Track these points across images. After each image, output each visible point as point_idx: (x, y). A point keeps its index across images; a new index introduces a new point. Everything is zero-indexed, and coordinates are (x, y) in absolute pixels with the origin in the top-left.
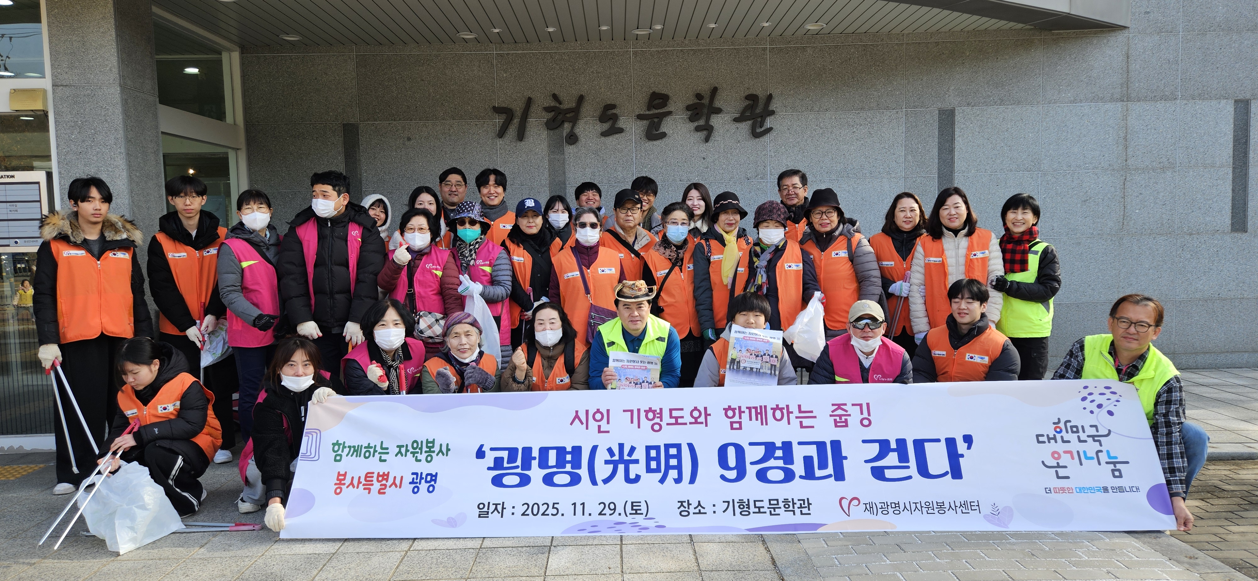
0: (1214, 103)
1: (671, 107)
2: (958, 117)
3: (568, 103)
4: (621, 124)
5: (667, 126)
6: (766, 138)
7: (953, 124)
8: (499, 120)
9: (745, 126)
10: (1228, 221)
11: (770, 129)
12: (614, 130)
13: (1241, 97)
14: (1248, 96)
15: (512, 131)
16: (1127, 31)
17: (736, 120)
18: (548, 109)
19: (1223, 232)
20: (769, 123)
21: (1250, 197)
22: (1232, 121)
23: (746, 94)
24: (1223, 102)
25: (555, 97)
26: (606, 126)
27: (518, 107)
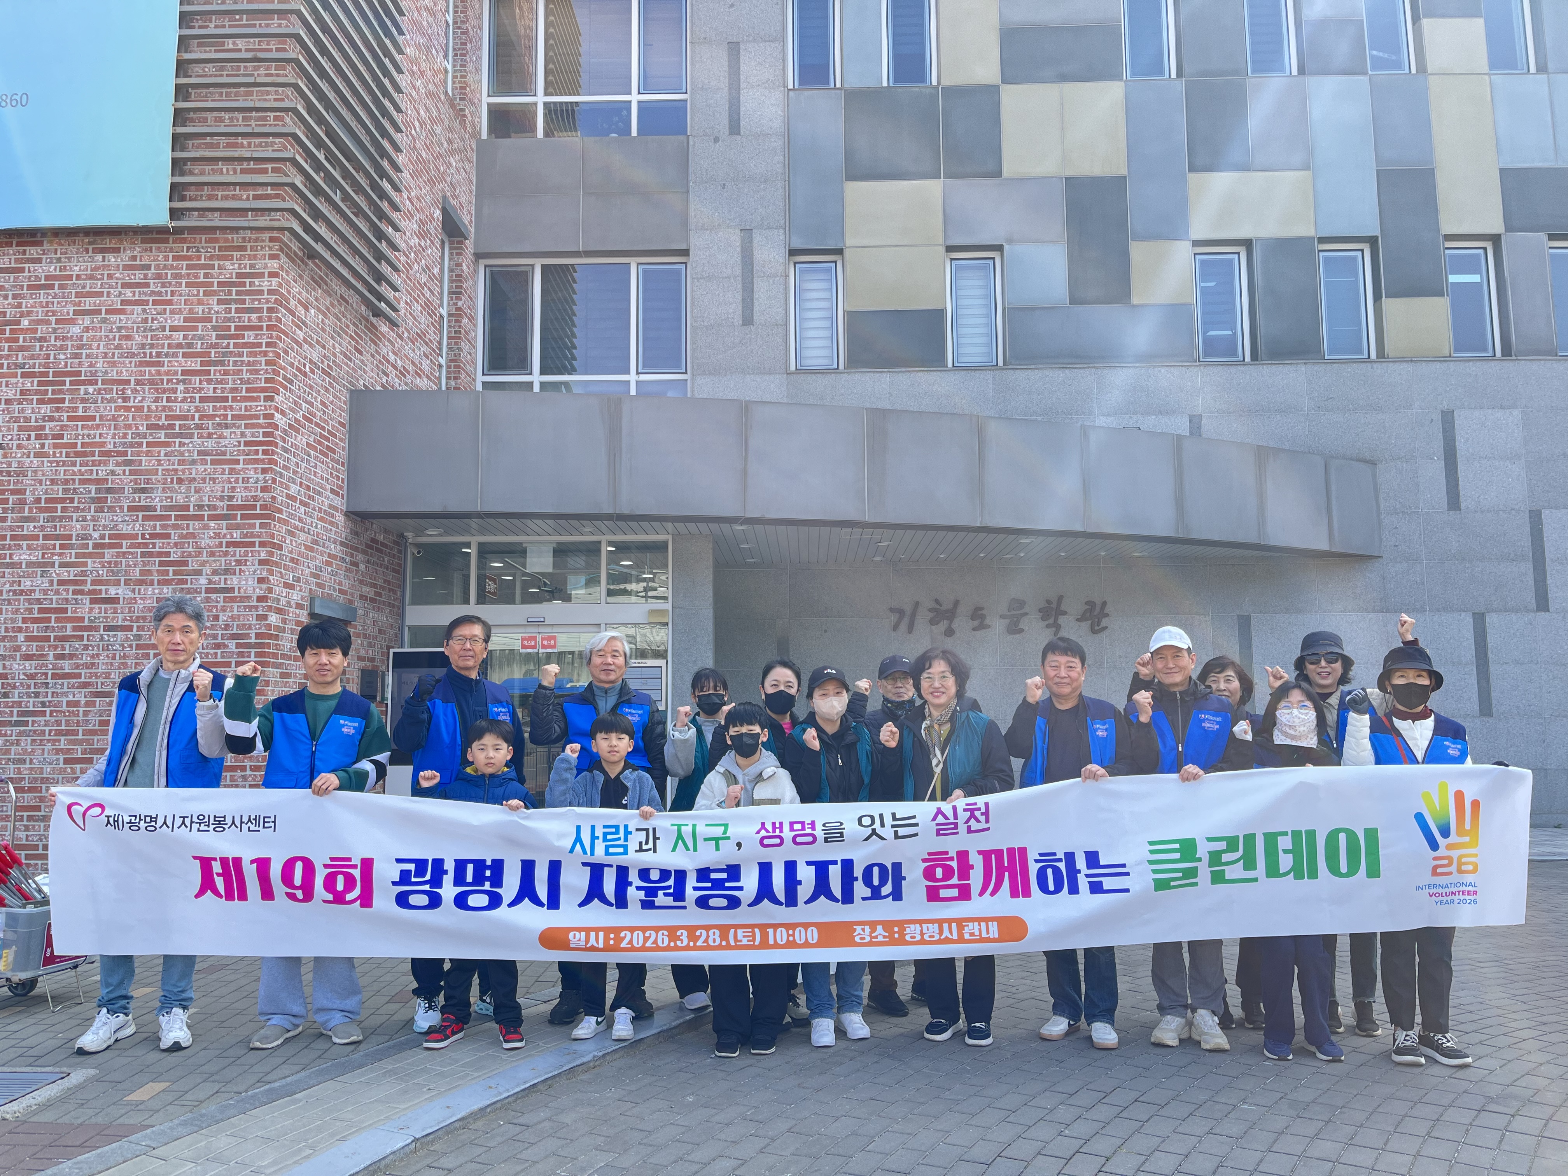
0: (1456, 615)
1: (1026, 609)
2: (1253, 622)
3: (947, 605)
4: (987, 621)
5: (1024, 624)
6: (1103, 635)
7: (1250, 626)
8: (894, 618)
9: (1086, 625)
10: (1477, 708)
11: (1106, 628)
12: (982, 626)
13: (1477, 611)
14: (1483, 611)
15: (903, 626)
16: (1380, 559)
17: (1078, 620)
18: (930, 610)
19: (1473, 716)
20: (1104, 623)
21: (1492, 689)
22: (1472, 629)
23: (1086, 600)
24: (1463, 614)
25: (937, 601)
26: (976, 623)
27: (908, 609)
